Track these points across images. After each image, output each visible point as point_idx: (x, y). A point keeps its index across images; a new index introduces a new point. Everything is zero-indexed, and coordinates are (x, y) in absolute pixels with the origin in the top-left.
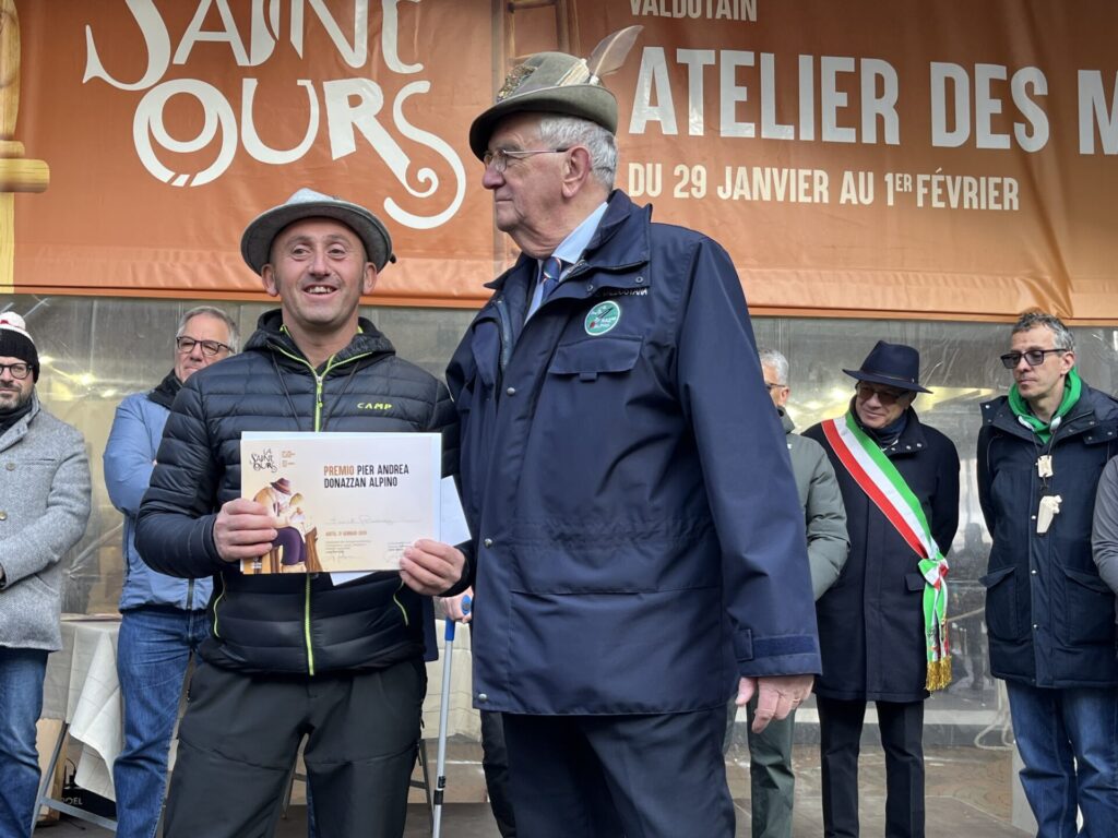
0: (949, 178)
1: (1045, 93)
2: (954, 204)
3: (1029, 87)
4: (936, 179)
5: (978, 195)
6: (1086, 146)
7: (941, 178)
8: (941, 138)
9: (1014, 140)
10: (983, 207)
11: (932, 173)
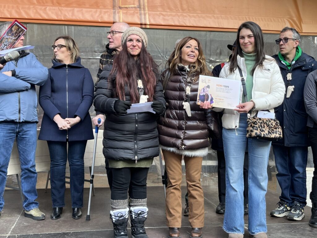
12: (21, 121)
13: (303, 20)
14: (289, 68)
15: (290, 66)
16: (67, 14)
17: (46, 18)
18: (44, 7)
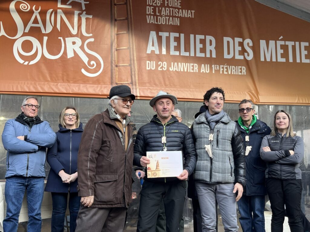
0: (228, 66)
1: (252, 45)
2: (230, 73)
3: (248, 44)
4: (225, 66)
5: (236, 71)
6: (262, 59)
7: (226, 66)
8: (226, 56)
9: (244, 57)
10: (237, 74)
11: (224, 65)
12: (28, 176)
13: (260, 93)
14: (247, 132)
15: (248, 130)
16: (74, 89)
17: (58, 91)
18: (56, 84)
